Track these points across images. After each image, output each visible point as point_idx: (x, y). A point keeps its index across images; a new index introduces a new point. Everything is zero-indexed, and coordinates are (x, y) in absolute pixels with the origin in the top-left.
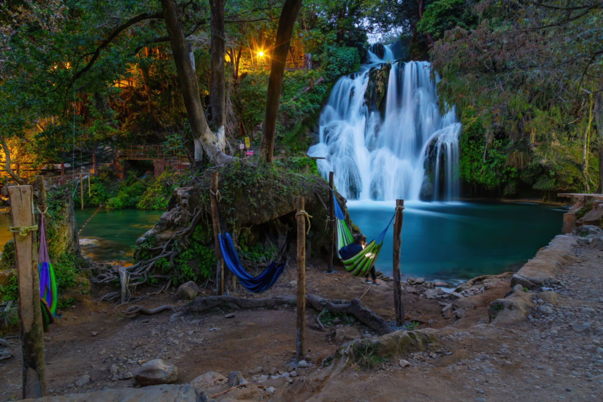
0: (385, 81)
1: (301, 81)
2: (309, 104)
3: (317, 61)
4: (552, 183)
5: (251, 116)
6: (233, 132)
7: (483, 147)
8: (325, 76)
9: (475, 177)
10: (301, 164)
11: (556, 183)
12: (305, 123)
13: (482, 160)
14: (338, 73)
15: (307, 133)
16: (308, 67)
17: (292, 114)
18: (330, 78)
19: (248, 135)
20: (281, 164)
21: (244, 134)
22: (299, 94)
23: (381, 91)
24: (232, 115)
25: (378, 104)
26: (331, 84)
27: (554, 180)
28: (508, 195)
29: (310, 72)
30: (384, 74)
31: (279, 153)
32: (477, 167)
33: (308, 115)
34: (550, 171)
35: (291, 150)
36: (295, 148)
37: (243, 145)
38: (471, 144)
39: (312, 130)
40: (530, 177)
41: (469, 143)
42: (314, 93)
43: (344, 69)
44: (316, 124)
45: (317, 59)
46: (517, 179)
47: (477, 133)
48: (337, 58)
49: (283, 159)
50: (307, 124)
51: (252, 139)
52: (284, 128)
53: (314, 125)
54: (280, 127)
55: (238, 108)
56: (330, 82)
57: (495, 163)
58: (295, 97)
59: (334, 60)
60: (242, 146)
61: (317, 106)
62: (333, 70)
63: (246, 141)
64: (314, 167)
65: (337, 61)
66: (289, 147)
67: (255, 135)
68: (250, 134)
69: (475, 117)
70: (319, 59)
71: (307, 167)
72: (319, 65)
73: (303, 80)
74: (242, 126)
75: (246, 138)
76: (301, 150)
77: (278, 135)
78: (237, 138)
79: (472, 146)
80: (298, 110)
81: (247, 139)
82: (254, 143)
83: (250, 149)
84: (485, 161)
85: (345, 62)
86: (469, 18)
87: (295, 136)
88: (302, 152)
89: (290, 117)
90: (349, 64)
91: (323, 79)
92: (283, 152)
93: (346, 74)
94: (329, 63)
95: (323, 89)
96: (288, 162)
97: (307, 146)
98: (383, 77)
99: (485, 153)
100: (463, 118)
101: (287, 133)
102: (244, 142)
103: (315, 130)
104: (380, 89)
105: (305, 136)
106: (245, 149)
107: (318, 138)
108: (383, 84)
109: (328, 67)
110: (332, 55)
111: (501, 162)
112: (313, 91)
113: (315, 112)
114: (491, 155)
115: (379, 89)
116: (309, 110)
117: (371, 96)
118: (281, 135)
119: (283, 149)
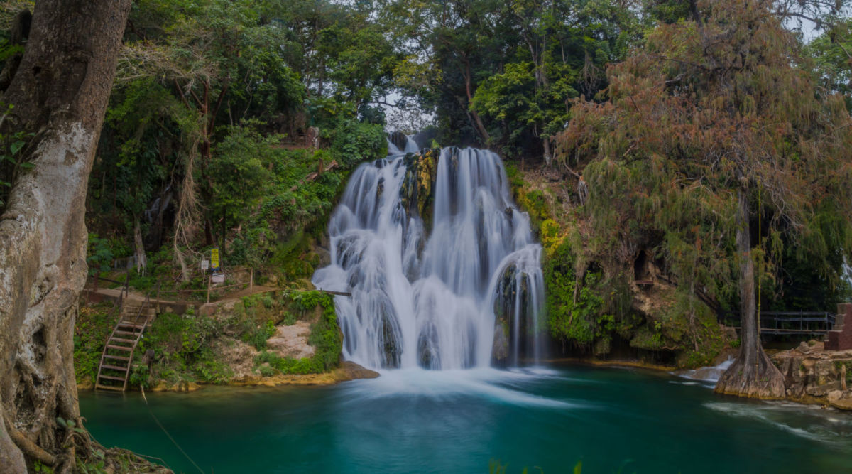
0: (432, 172)
1: (303, 164)
2: (316, 199)
3: (328, 139)
4: (657, 339)
5: (225, 209)
6: (191, 236)
7: (572, 283)
8: (340, 159)
9: (563, 329)
10: (307, 304)
11: (661, 339)
12: (309, 230)
13: (571, 301)
14: (359, 157)
15: (312, 248)
16: (314, 145)
17: (291, 212)
18: (346, 163)
19: (218, 244)
20: (273, 302)
21: (209, 243)
22: (300, 184)
23: (426, 187)
24: (191, 203)
25: (420, 206)
26: (347, 172)
27: (659, 335)
28: (602, 354)
29: (316, 152)
30: (430, 161)
31: (267, 280)
32: (565, 314)
33: (314, 218)
34: (656, 322)
35: (287, 275)
36: (293, 272)
37: (208, 262)
38: (556, 278)
39: (319, 243)
40: (628, 330)
41: (554, 276)
42: (324, 183)
43: (368, 152)
44: (324, 232)
45: (328, 136)
46: (614, 333)
47: (565, 261)
48: (357, 136)
49: (274, 292)
50: (311, 232)
51: (223, 253)
52: (276, 236)
53: (322, 234)
54: (271, 234)
55: (205, 193)
56: (346, 169)
57: (589, 308)
58: (294, 187)
59: (354, 139)
60: (204, 265)
61: (327, 203)
62: (352, 153)
63: (213, 255)
64: (331, 309)
65: (357, 140)
66: (285, 271)
67: (228, 245)
68: (220, 243)
69: (559, 236)
70: (331, 135)
71: (318, 308)
72: (331, 144)
73: (307, 163)
74: (207, 227)
75: (213, 250)
76: (303, 275)
77: (266, 247)
78: (197, 249)
79: (557, 281)
80: (299, 207)
81: (215, 253)
82: (225, 259)
83: (219, 271)
84: (575, 305)
85: (369, 143)
86: (544, 100)
87: (294, 250)
88: (304, 280)
89: (287, 218)
90: (374, 146)
91: (336, 164)
92: (274, 278)
93: (370, 159)
94: (346, 142)
95: (337, 179)
96: (284, 298)
97: (311, 268)
98: (428, 166)
99: (575, 293)
100: (544, 237)
101: (281, 245)
102: (208, 258)
103: (323, 243)
104: (425, 183)
105: (308, 251)
106: (210, 271)
107: (329, 257)
108: (428, 177)
109: (345, 147)
110: (349, 132)
111: (596, 307)
112: (322, 180)
113: (325, 213)
114: (584, 296)
115: (423, 183)
116: (316, 209)
117: (410, 193)
118: (271, 249)
119: (275, 273)
